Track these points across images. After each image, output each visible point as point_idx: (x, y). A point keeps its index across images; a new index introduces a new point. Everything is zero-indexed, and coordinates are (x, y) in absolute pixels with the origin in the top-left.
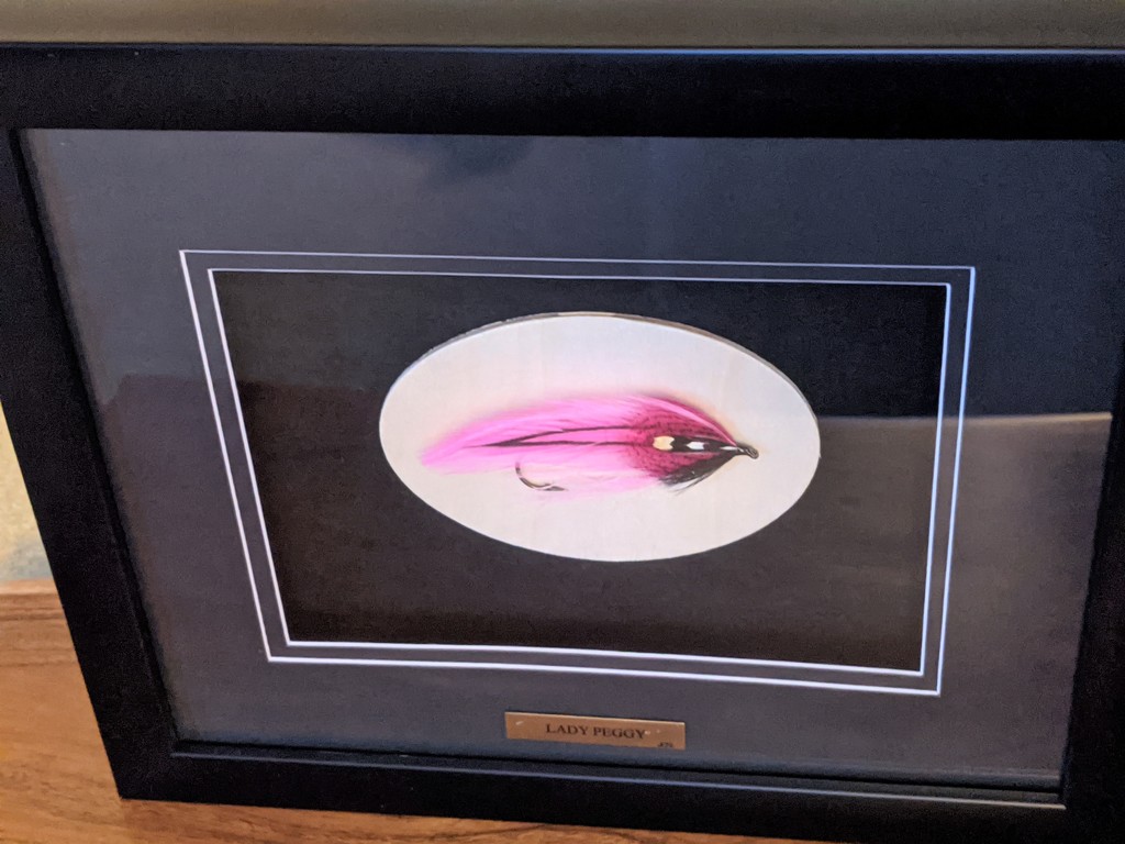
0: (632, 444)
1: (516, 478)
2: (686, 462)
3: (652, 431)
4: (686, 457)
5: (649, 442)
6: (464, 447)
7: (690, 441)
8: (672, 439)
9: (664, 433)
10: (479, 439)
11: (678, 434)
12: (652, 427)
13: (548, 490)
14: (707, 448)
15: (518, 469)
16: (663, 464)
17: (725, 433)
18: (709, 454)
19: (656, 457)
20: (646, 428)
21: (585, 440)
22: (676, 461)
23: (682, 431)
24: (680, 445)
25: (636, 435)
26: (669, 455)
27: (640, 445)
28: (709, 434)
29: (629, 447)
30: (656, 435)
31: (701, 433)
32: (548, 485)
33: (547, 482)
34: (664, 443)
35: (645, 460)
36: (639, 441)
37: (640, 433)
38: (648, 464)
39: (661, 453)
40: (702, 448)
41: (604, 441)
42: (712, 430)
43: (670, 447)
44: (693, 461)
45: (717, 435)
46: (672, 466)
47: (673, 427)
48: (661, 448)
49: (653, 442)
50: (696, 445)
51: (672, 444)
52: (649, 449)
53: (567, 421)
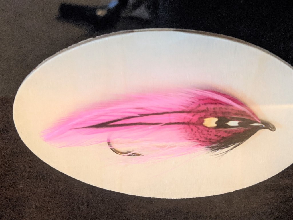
0: (188, 123)
1: (108, 149)
2: (225, 135)
3: (203, 114)
4: (226, 132)
5: (200, 122)
6: (71, 129)
7: (228, 121)
8: (217, 120)
9: (211, 116)
10: (80, 123)
11: (221, 115)
12: (202, 111)
13: (130, 155)
14: (240, 125)
15: (109, 143)
16: (209, 137)
17: (253, 114)
18: (242, 129)
19: (205, 132)
20: (198, 112)
21: (155, 122)
22: (219, 134)
23: (223, 113)
24: (222, 123)
25: (191, 117)
26: (214, 131)
27: (193, 124)
28: (242, 115)
29: (187, 126)
30: (205, 117)
31: (236, 114)
32: (130, 152)
33: (129, 150)
34: (211, 122)
35: (197, 134)
36: (193, 121)
37: (194, 116)
38: (199, 138)
39: (209, 129)
40: (238, 125)
41: (168, 122)
42: (244, 112)
43: (216, 125)
44: (230, 135)
45: (248, 115)
46: (215, 138)
47: (217, 110)
48: (208, 126)
49: (203, 122)
50: (233, 123)
51: (216, 123)
52: (200, 127)
53: (142, 108)
